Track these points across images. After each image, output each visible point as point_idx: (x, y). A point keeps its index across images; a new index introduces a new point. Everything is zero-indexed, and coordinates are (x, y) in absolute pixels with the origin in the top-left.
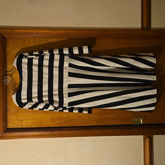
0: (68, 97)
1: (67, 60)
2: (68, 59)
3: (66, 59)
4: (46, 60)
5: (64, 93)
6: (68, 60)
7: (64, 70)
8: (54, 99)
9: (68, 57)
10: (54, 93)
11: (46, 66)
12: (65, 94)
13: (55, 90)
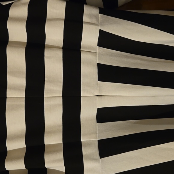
0: (101, 157)
1: (94, 21)
2: (97, 17)
3: (91, 16)
4: (17, 20)
5: (83, 139)
6: (98, 20)
7: (83, 56)
8: (47, 166)
9: (96, 11)
10: (47, 141)
11: (17, 44)
12: (89, 144)
13: (53, 132)
